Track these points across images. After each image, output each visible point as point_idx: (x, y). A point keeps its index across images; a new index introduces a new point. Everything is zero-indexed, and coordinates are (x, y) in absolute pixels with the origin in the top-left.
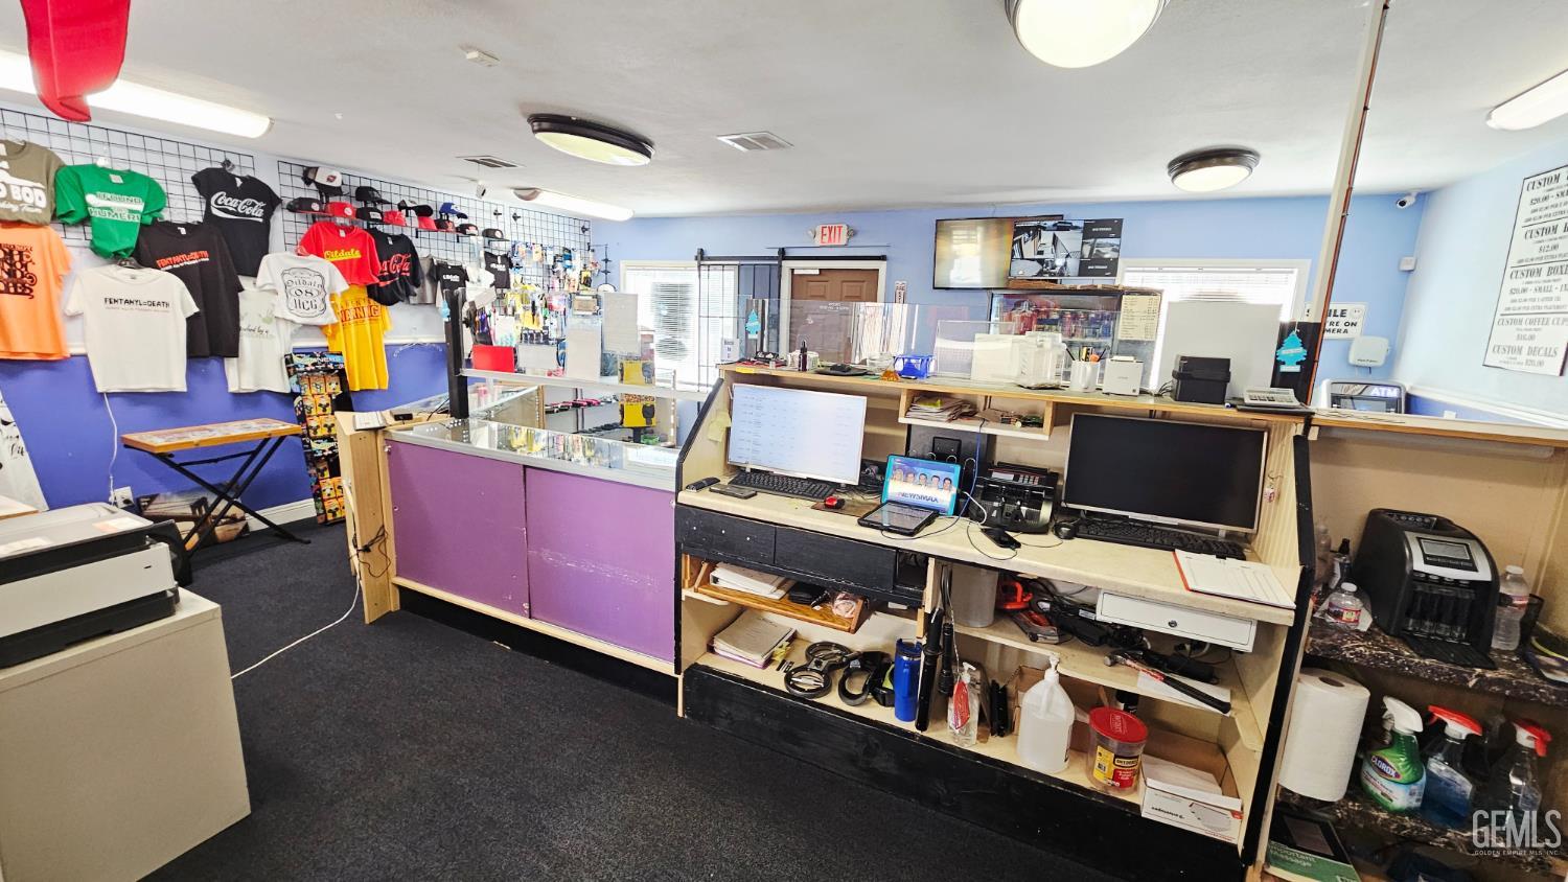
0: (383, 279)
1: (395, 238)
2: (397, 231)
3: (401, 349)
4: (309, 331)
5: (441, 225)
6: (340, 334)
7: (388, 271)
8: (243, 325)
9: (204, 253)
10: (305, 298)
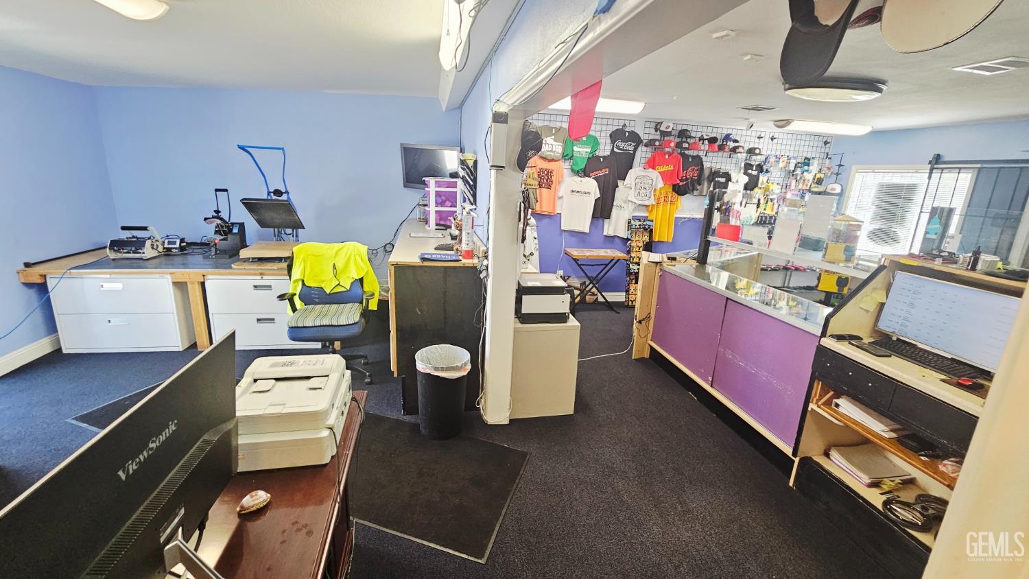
0: (681, 181)
1: (693, 157)
2: (695, 153)
3: (683, 220)
4: (641, 208)
5: (721, 148)
6: (655, 211)
7: (686, 176)
8: (615, 204)
9: (607, 169)
10: (642, 191)
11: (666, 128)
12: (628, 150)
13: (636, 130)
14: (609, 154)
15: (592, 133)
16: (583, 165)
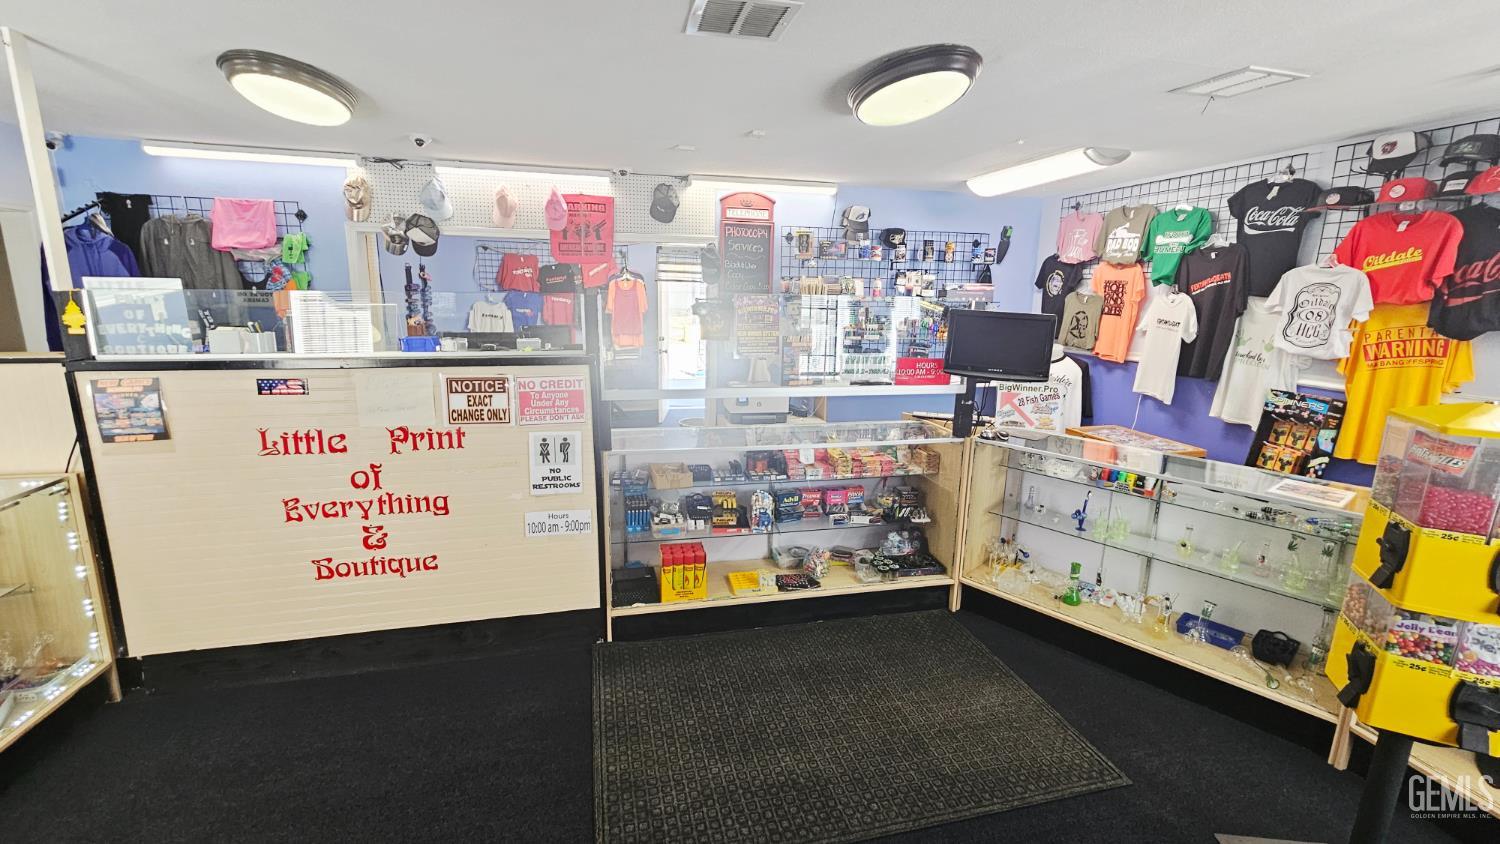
0: (1459, 293)
8: (1242, 350)
9: (1229, 275)
10: (1312, 323)
11: (1385, 151)
12: (1281, 227)
13: (1310, 177)
14: (1235, 242)
15: (1203, 205)
16: (1168, 268)
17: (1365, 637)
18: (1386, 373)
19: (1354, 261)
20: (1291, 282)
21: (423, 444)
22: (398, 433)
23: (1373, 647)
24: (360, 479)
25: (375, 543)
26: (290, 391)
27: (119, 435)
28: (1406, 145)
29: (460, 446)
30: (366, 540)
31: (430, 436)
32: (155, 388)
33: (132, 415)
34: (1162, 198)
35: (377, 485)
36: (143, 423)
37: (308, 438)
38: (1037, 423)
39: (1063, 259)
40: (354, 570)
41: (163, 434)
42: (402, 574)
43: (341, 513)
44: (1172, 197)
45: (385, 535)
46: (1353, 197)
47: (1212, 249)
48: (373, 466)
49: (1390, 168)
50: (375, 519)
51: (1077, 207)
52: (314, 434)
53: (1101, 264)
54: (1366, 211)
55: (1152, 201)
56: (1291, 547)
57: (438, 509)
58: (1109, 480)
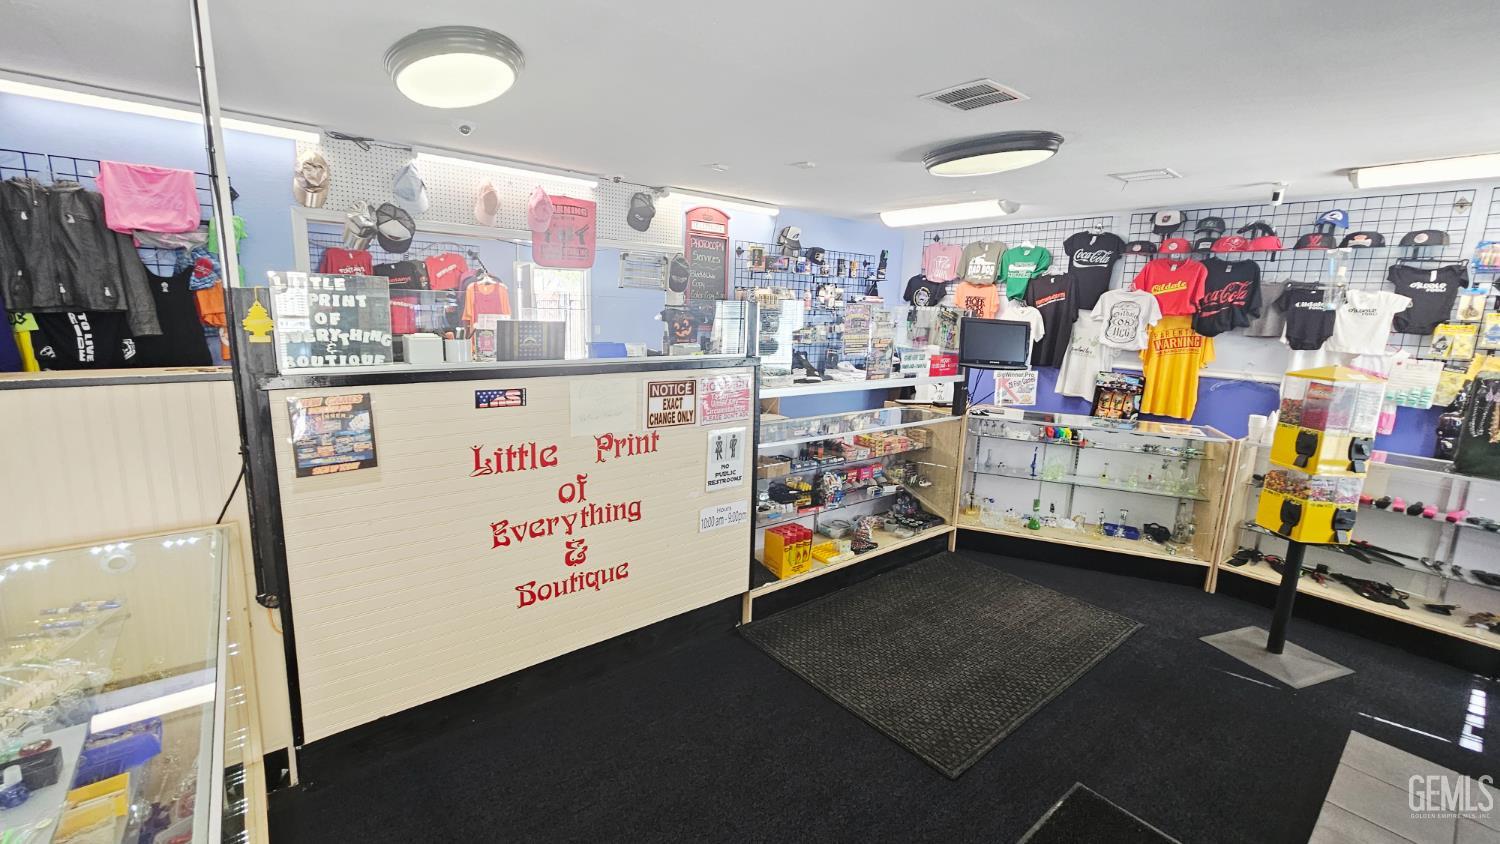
0: (1207, 309)
1: (1237, 265)
2: (1240, 257)
4: (1125, 355)
8: (1075, 346)
9: (1063, 294)
10: (1123, 327)
11: (1164, 221)
12: (1098, 263)
13: (1114, 231)
14: (1067, 272)
15: (1041, 244)
16: (1020, 289)
17: (1289, 496)
18: (1167, 358)
19: (1146, 288)
20: (1106, 300)
21: (624, 450)
22: (604, 440)
23: (1296, 500)
24: (567, 493)
25: (576, 558)
26: (508, 402)
27: (320, 466)
28: (1176, 219)
29: (654, 449)
30: (568, 555)
31: (631, 440)
32: (365, 405)
33: (338, 440)
34: (1010, 238)
35: (582, 497)
36: (350, 449)
37: (522, 452)
38: (1021, 400)
39: (930, 278)
40: (556, 591)
41: (369, 462)
42: (597, 587)
43: (547, 532)
44: (1018, 237)
45: (585, 548)
46: (1148, 248)
47: (1050, 276)
48: (580, 477)
49: (1165, 231)
50: (578, 532)
51: (937, 239)
52: (528, 448)
53: (963, 284)
54: (1151, 257)
55: (1002, 239)
56: (1164, 467)
57: (632, 515)
58: (1054, 437)
